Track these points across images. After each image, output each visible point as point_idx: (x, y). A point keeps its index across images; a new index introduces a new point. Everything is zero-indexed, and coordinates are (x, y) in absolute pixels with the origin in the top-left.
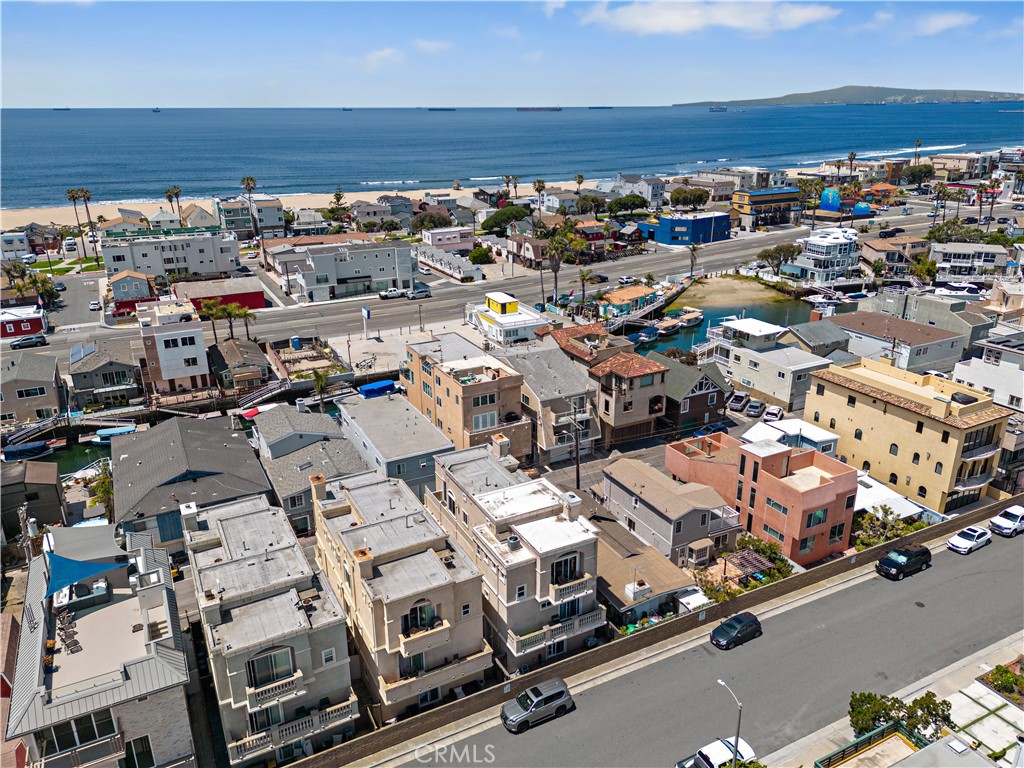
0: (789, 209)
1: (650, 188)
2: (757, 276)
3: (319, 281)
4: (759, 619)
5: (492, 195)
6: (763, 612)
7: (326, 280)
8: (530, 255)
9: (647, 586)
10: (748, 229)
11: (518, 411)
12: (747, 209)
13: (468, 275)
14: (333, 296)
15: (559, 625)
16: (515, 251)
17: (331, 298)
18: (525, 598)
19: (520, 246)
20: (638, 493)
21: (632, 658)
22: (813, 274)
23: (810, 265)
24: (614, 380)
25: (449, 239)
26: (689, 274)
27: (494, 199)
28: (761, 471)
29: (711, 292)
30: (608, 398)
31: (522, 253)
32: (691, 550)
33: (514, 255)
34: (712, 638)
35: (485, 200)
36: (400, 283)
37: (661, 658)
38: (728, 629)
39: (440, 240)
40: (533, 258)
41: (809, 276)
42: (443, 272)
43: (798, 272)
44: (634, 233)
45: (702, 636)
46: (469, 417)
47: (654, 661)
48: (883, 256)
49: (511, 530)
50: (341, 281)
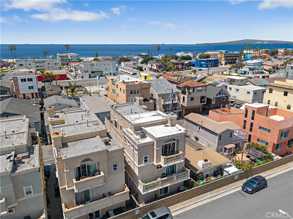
0: (236, 59)
1: (192, 55)
2: (229, 74)
3: (85, 72)
4: (266, 178)
5: (144, 55)
6: (268, 175)
7: (88, 72)
8: (155, 68)
9: (209, 162)
10: (224, 65)
11: (149, 98)
12: (223, 59)
13: (135, 73)
14: (90, 77)
15: (166, 178)
16: (150, 67)
17: (89, 78)
18: (148, 163)
19: (152, 66)
20: (200, 124)
21: (203, 197)
22: (248, 73)
23: (247, 70)
24: (187, 89)
25: (129, 65)
26: (207, 73)
27: (144, 57)
28: (256, 114)
29: (215, 78)
30: (184, 96)
31: (153, 68)
32: (225, 149)
33: (150, 68)
34: (243, 188)
35: (142, 57)
36: (112, 74)
37: (218, 197)
38: (251, 184)
39: (127, 65)
40: (156, 69)
42: (127, 73)
43: (243, 72)
44: (188, 63)
45: (237, 187)
46: (128, 98)
47: (215, 199)
48: (271, 67)
49: (141, 129)
50: (92, 72)
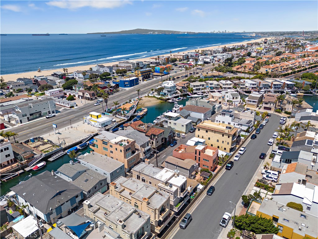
0: (150, 74)
1: (109, 69)
2: (154, 96)
3: (23, 116)
5: (60, 75)
6: (213, 184)
7: (26, 115)
8: (88, 96)
9: (192, 187)
10: (142, 81)
11: (134, 150)
12: (140, 75)
13: (72, 106)
15: (183, 202)
17: (28, 121)
19: (84, 94)
20: (177, 165)
21: (195, 204)
22: (167, 94)
23: (166, 92)
26: (138, 97)
28: (201, 153)
30: (153, 141)
31: (85, 96)
32: (192, 175)
33: (81, 96)
34: (207, 194)
35: (57, 77)
36: (51, 112)
38: (210, 191)
40: (90, 97)
41: (166, 95)
42: (61, 105)
43: (163, 94)
44: (115, 86)
45: (205, 194)
46: (125, 155)
47: (199, 203)
48: (181, 88)
49: (168, 183)
50: (31, 115)
